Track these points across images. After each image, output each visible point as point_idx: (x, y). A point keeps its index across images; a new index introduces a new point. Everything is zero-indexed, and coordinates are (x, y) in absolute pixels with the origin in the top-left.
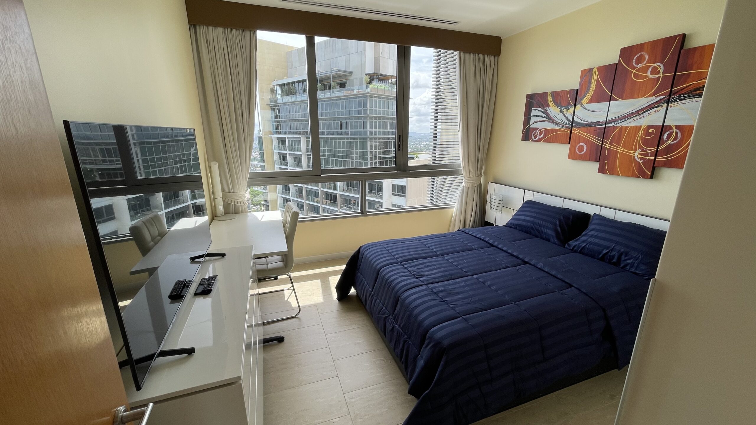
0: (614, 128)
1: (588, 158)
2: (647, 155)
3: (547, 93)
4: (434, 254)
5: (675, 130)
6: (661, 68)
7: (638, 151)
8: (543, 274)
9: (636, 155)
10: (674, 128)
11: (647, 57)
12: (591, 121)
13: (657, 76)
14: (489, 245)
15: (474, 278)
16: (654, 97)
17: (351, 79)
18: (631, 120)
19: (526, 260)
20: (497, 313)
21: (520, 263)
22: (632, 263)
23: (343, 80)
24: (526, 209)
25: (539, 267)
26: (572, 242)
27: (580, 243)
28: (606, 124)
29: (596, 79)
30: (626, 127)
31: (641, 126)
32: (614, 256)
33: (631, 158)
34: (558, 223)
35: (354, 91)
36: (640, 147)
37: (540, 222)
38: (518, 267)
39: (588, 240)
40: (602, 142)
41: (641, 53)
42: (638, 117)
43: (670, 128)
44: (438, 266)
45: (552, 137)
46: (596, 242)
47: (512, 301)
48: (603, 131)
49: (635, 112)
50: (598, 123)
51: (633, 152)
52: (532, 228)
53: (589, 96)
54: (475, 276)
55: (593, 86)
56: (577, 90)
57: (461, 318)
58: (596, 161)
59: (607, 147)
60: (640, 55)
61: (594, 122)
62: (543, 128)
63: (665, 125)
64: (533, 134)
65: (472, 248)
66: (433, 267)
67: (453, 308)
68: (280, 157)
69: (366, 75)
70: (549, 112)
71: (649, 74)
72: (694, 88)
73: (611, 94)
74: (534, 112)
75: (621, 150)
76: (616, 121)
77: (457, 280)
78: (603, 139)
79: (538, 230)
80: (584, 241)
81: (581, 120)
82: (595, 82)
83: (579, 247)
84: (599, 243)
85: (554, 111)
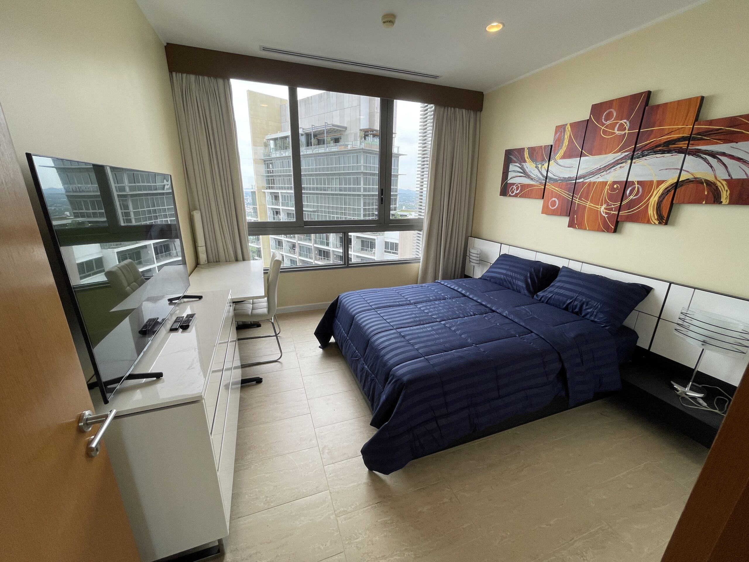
0: (583, 183)
1: (560, 212)
2: (611, 209)
3: (524, 148)
4: (408, 302)
5: (637, 186)
6: (627, 125)
7: (604, 206)
8: (507, 321)
9: (602, 210)
10: (636, 183)
11: (615, 114)
12: (563, 176)
13: (624, 132)
14: (461, 295)
15: (441, 323)
16: (619, 154)
17: (345, 134)
18: (598, 176)
19: (493, 309)
20: (457, 354)
21: (488, 311)
22: (591, 311)
23: (337, 136)
24: (500, 262)
25: (504, 315)
26: (541, 293)
27: (547, 294)
28: (576, 179)
29: (569, 135)
30: (594, 183)
31: (607, 182)
32: (576, 306)
33: (597, 212)
34: (529, 275)
35: (348, 146)
36: (606, 202)
37: (513, 275)
38: (484, 315)
39: (555, 291)
40: (573, 197)
41: (609, 110)
42: (605, 172)
43: (633, 183)
44: (410, 313)
45: (527, 192)
46: (561, 293)
47: (474, 344)
48: (573, 186)
49: (602, 168)
50: (570, 179)
51: (599, 206)
52: (505, 280)
53: (561, 152)
54: (443, 322)
55: (566, 142)
56: (552, 146)
57: (423, 358)
58: (566, 216)
59: (577, 202)
60: (609, 112)
61: (566, 178)
62: (520, 184)
63: (628, 180)
64: (510, 189)
65: (445, 298)
66: (404, 314)
67: (417, 350)
68: (273, 212)
69: (361, 130)
70: (525, 167)
71: (616, 131)
72: (655, 144)
73: (582, 150)
74: (512, 167)
75: (589, 205)
76: (585, 177)
77: (425, 326)
78: (573, 194)
79: (510, 283)
80: (551, 292)
81: (554, 175)
82: (567, 138)
83: (547, 297)
84: (564, 293)
85: (530, 166)
